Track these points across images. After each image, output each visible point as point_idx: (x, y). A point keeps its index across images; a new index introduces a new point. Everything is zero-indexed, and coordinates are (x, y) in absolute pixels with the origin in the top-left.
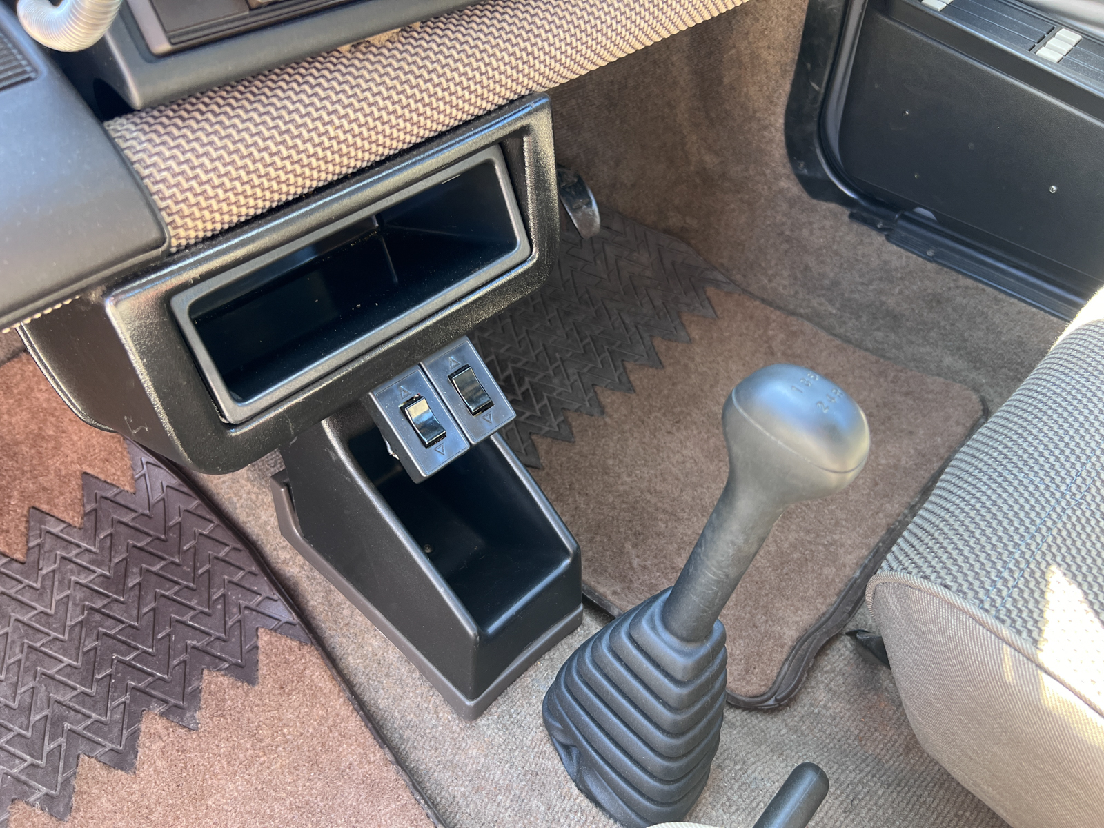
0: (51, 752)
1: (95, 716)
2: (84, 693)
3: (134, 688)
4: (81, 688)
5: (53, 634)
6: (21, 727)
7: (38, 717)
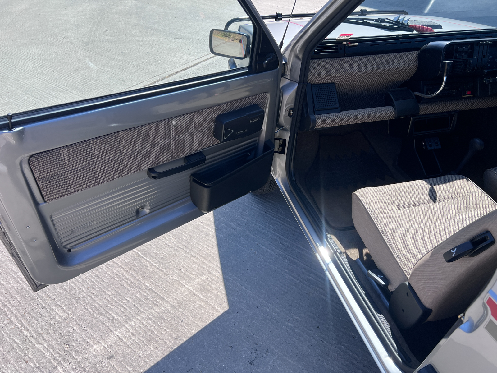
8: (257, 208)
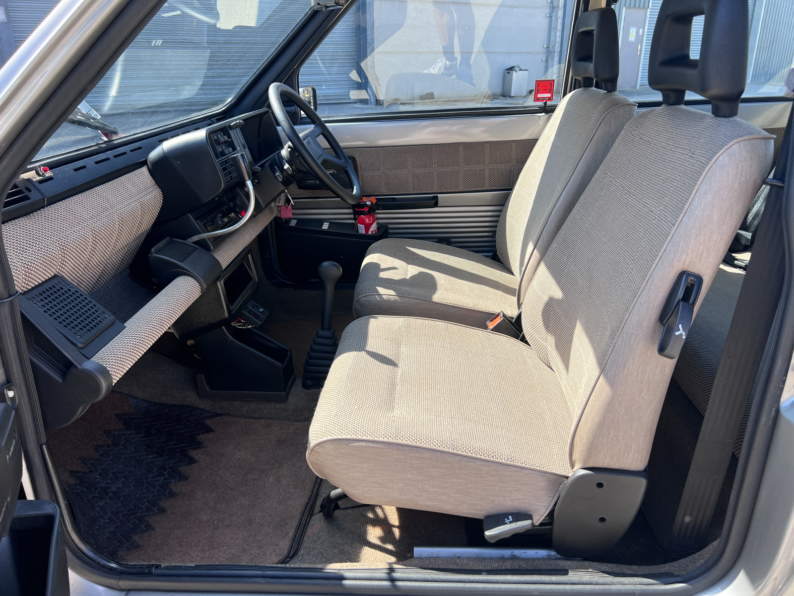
0: (168, 473)
1: (173, 461)
2: (163, 460)
3: (179, 451)
4: (162, 459)
5: (140, 454)
6: (153, 474)
7: (155, 470)
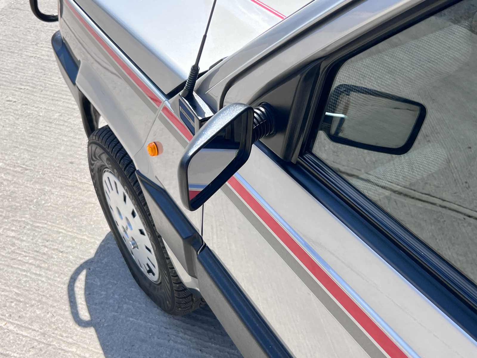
8: (181, 343)
